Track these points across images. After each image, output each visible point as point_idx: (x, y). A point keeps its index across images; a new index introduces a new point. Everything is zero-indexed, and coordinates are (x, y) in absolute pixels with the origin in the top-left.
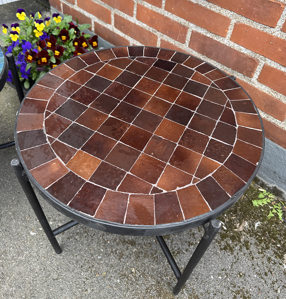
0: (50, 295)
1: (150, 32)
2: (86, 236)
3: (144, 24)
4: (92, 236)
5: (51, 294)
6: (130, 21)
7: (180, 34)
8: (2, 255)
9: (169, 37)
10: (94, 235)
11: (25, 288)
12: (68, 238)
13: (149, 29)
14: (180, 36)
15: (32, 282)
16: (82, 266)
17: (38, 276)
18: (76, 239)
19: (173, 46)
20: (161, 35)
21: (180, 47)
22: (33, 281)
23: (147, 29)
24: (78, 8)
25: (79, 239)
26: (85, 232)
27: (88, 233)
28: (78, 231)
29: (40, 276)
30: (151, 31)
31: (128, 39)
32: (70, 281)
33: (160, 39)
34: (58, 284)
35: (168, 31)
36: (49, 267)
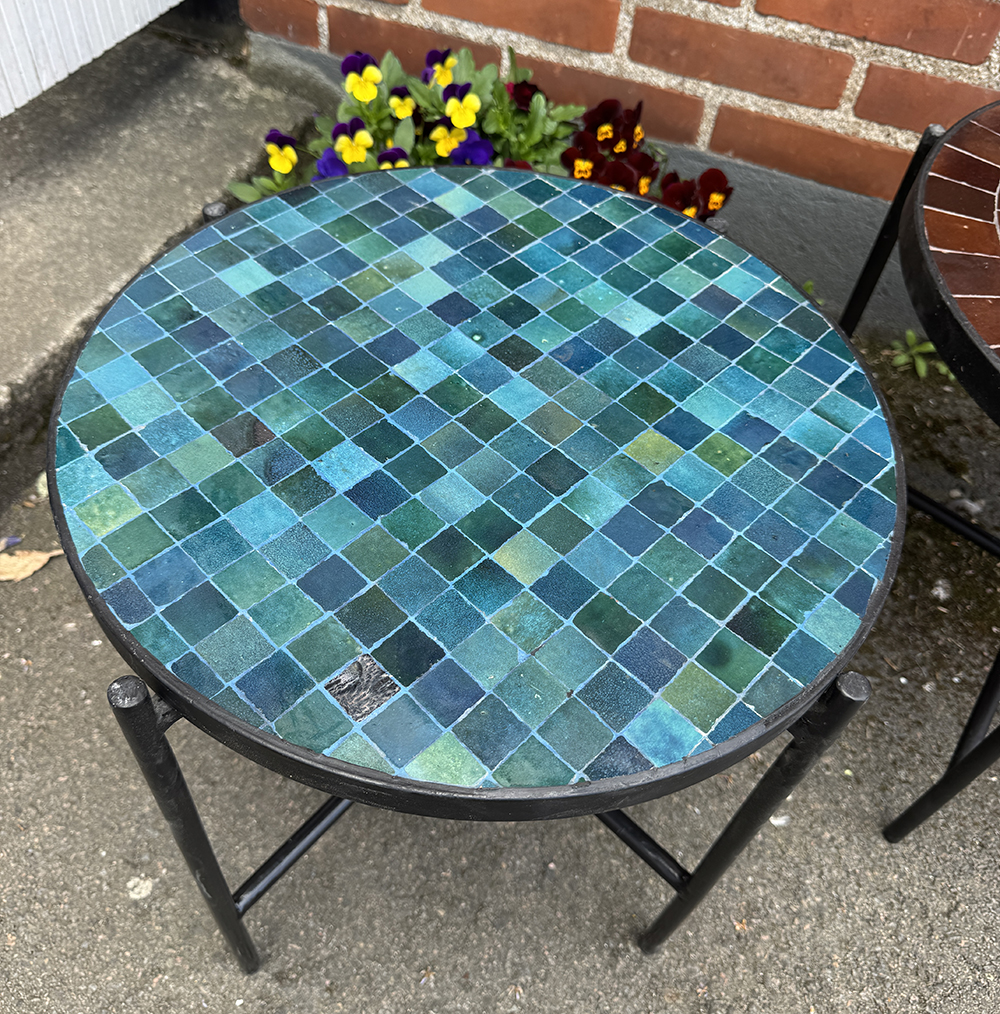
0: (975, 959)
1: (818, 50)
2: (922, 762)
3: (792, 26)
4: (936, 752)
5: (974, 956)
6: (724, 23)
7: (968, 34)
8: (754, 920)
9: (913, 52)
10: (939, 748)
11: (895, 974)
12: (883, 789)
13: (813, 38)
14: (966, 39)
15: (898, 951)
16: (981, 845)
17: (899, 924)
18: (904, 782)
19: (927, 79)
20: (875, 51)
21: (960, 78)
22: (899, 944)
23: (807, 40)
24: (427, 15)
25: (911, 779)
26: (911, 751)
27: (922, 750)
28: (891, 756)
29: (903, 922)
30: (825, 44)
31: (700, 92)
32: (987, 898)
33: (866, 66)
34: (966, 921)
35: (913, 33)
36: (905, 890)
